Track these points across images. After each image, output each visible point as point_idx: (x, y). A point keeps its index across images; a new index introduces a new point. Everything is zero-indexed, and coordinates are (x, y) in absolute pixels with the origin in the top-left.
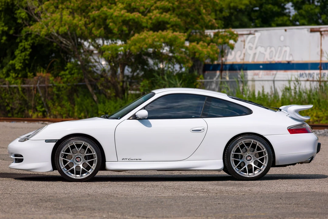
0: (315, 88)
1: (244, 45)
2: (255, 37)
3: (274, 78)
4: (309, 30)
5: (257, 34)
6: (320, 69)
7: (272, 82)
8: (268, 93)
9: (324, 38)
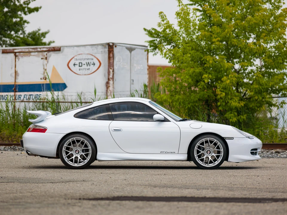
4: (1, 52)
6: (15, 91)
9: (19, 59)
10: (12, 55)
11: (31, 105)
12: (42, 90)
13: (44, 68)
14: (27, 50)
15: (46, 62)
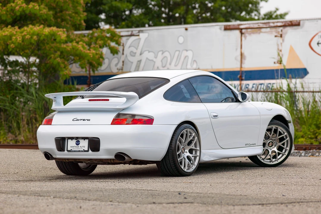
1: (123, 50)
4: (223, 28)
5: (143, 36)
6: (241, 79)
9: (245, 37)
10: (237, 32)
11: (261, 96)
12: (276, 77)
13: (278, 49)
14: (256, 26)
15: (281, 41)
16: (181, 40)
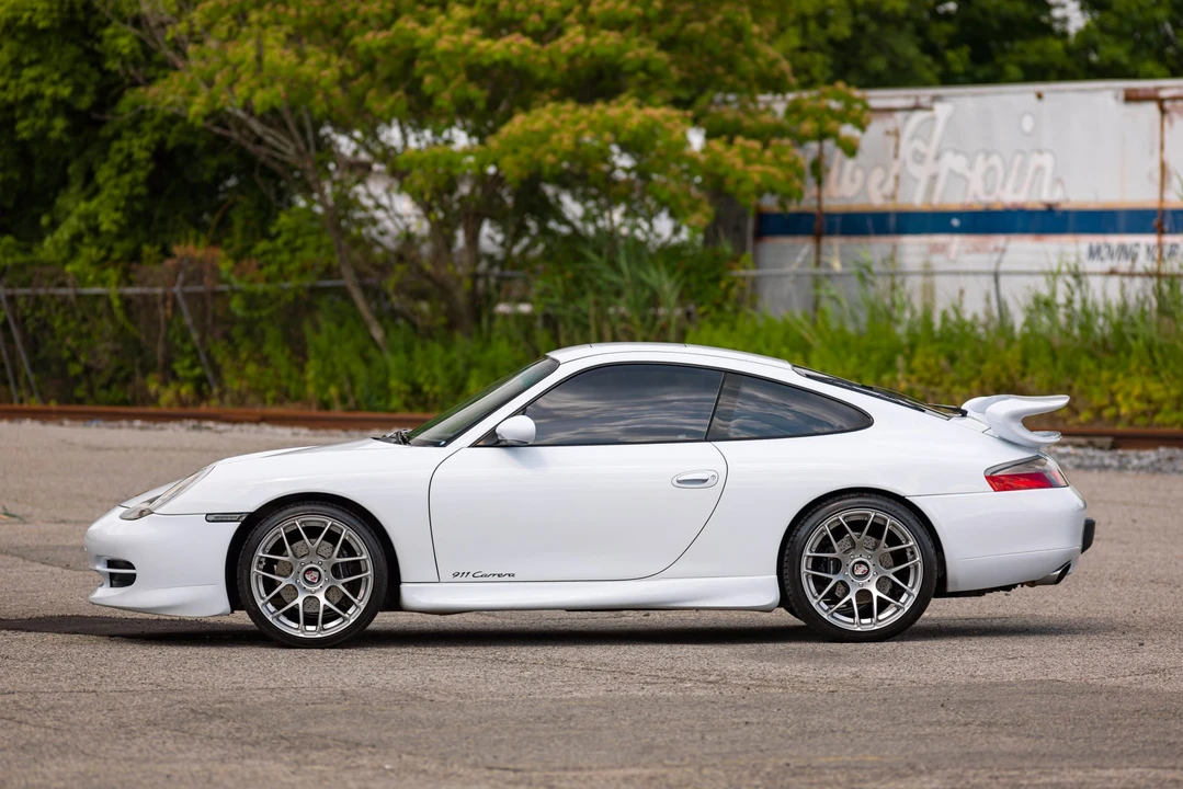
0: (1137, 298)
1: (897, 146)
2: (934, 119)
3: (998, 263)
4: (1122, 95)
5: (942, 110)
6: (1160, 231)
7: (991, 279)
8: (975, 317)
9: (1171, 122)
10: (1152, 108)
16: (1028, 124)
